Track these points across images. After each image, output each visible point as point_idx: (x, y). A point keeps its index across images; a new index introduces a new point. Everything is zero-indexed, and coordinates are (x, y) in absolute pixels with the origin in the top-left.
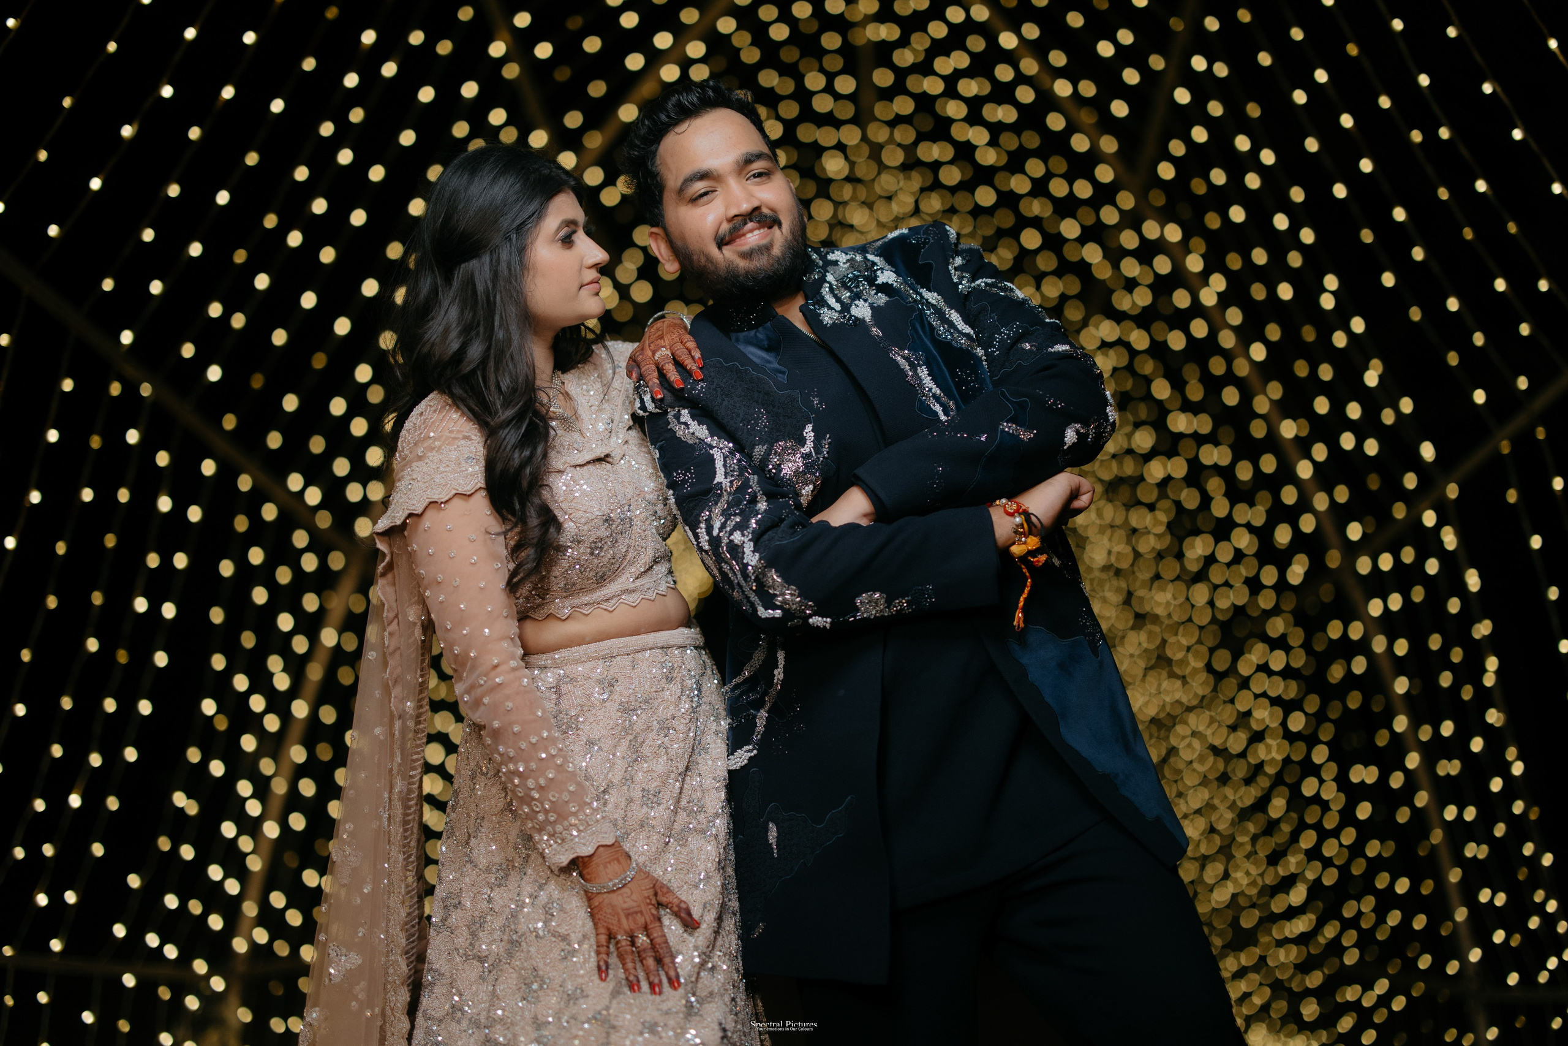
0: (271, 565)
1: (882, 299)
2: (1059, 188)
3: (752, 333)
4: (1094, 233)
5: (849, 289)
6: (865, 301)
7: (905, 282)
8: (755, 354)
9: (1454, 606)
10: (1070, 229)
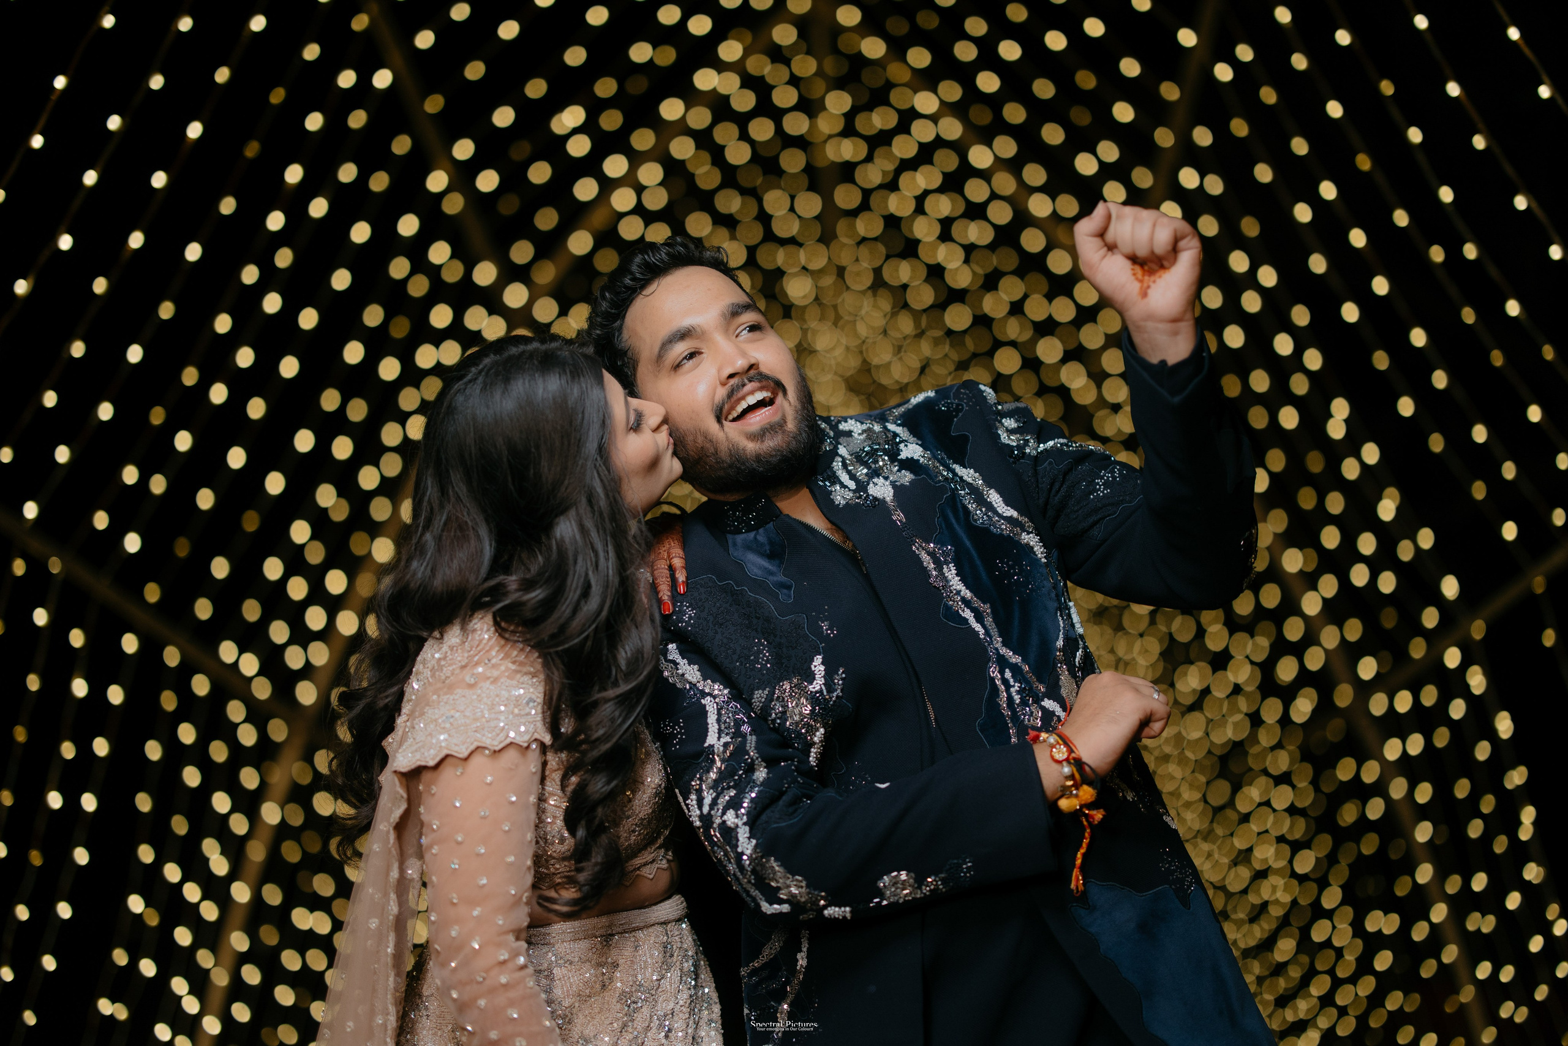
0: (203, 741)
1: (907, 477)
2: (1037, 309)
3: (752, 535)
4: (1075, 354)
5: (865, 464)
6: (886, 478)
7: (934, 457)
8: (756, 564)
9: (1483, 751)
10: (1049, 350)
